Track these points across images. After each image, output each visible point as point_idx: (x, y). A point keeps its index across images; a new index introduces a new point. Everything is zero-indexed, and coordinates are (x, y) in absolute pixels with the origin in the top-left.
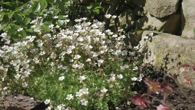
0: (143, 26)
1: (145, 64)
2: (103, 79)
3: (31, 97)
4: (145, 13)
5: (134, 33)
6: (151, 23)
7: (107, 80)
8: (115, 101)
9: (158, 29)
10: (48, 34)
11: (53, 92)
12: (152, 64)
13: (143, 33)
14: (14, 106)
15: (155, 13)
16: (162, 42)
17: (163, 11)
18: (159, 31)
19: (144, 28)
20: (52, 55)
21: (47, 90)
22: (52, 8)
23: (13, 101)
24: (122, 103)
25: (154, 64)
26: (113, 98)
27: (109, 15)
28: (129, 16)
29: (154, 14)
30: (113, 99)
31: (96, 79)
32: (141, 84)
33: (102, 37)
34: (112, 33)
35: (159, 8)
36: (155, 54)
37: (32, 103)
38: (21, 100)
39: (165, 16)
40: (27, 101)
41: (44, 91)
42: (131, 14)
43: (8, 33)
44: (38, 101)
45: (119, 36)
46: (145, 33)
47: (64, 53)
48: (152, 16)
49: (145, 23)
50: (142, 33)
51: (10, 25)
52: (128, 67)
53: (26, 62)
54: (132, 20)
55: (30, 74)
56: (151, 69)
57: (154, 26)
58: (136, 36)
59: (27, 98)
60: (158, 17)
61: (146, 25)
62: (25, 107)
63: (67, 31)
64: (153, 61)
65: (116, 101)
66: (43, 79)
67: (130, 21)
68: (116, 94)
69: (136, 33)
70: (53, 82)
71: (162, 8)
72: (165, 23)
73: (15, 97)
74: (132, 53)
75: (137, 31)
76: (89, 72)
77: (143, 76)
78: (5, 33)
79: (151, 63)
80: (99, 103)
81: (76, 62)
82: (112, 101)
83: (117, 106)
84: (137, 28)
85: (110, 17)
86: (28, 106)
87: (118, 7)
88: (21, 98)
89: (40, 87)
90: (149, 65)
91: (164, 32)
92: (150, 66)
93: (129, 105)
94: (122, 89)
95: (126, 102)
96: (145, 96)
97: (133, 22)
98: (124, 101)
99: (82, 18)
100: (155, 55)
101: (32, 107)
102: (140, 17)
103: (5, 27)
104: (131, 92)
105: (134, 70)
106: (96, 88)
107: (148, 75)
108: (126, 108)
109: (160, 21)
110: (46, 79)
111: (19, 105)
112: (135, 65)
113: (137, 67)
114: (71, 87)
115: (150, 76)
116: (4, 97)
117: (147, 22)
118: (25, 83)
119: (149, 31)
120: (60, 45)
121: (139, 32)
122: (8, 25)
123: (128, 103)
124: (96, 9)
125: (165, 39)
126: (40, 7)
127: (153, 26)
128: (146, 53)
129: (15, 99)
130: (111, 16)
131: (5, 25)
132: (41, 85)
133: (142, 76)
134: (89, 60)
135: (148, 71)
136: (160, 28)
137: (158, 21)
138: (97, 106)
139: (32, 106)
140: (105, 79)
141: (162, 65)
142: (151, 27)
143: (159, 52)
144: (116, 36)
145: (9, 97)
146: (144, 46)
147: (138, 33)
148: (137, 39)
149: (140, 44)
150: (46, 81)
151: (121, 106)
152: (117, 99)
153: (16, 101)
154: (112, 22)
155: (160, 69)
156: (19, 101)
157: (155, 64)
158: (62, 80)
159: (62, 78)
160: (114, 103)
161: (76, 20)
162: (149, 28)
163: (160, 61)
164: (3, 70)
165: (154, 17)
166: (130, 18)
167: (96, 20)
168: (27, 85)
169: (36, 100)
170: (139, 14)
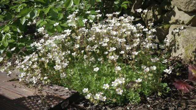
0: (170, 20)
1: (173, 57)
2: (134, 71)
3: (66, 87)
4: (172, 7)
5: (161, 27)
6: (178, 17)
7: (138, 72)
8: (146, 92)
9: (185, 23)
10: (83, 28)
11: (86, 82)
12: (181, 58)
13: (171, 27)
14: (51, 95)
15: (184, 7)
16: (191, 36)
17: (191, 5)
18: (187, 25)
19: (172, 22)
20: (87, 47)
21: (81, 80)
22: (83, 4)
23: (49, 91)
24: (153, 94)
25: (182, 57)
26: (144, 88)
27: (140, 9)
28: (156, 11)
29: (182, 8)
30: (144, 90)
31: (127, 71)
32: (170, 76)
33: (133, 30)
34: (143, 27)
35: (187, 2)
36: (183, 47)
37: (67, 93)
38: (57, 90)
39: (194, 10)
40: (62, 91)
41: (78, 81)
42: (158, 9)
43: (45, 28)
44: (73, 91)
45: (149, 30)
46: (172, 27)
47: (96, 46)
48: (180, 10)
49: (172, 17)
50: (169, 27)
51: (46, 20)
52: (158, 59)
53: (62, 54)
54: (158, 15)
55: (68, 65)
56: (180, 62)
57: (182, 20)
58: (163, 30)
59: (62, 88)
60: (187, 11)
61: (173, 19)
62: (62, 96)
63: (99, 25)
64: (181, 54)
65: (148, 92)
66: (76, 71)
67: (157, 16)
68: (147, 85)
69: (163, 27)
70: (86, 73)
71: (191, 2)
72: (194, 17)
73: (51, 87)
74: (163, 46)
75: (164, 25)
76: (120, 64)
77: (173, 69)
78: (42, 27)
79: (180, 56)
80: (131, 93)
81: (111, 54)
82: (143, 92)
83: (148, 97)
84: (163, 22)
85: (140, 11)
86: (64, 95)
87: (144, 2)
88: (57, 88)
89: (73, 78)
90: (177, 58)
91: (192, 26)
92: (179, 59)
93: (160, 96)
94: (152, 81)
95: (157, 93)
96: (186, 82)
97: (160, 16)
98: (155, 92)
99: (115, 12)
100: (184, 49)
101: (69, 96)
102: (167, 11)
103: (42, 22)
104: (161, 84)
105: (163, 62)
106: (128, 79)
107: (177, 68)
108: (156, 98)
109: (188, 15)
110: (79, 70)
111: (55, 94)
112: (164, 58)
113: (166, 59)
114: (103, 78)
115: (178, 69)
116: (41, 87)
117: (174, 16)
118: (63, 73)
119: (177, 25)
120: (93, 38)
121: (166, 26)
122: (44, 21)
123: (159, 94)
124: (124, 4)
125: (193, 33)
126: (73, 3)
127: (180, 20)
128: (174, 46)
129: (51, 88)
130: (142, 10)
131: (41, 21)
132: (75, 76)
133: (171, 69)
134: (122, 52)
135: (177, 64)
136: (188, 22)
137: (186, 15)
138: (130, 96)
139: (67, 95)
140: (136, 70)
141: (191, 58)
142: (179, 21)
143: (188, 45)
144: (147, 29)
145: (45, 87)
146: (171, 40)
147: (165, 28)
148: (164, 33)
149: (167, 38)
150: (79, 73)
151: (152, 97)
152: (147, 90)
153: (52, 90)
154: (143, 16)
155: (189, 62)
156: (55, 91)
157: (184, 57)
158: (97, 71)
159: (97, 69)
160: (146, 93)
161: (107, 14)
162: (177, 22)
163: (189, 54)
164: (44, 61)
165: (182, 11)
166: (156, 13)
167: (126, 14)
168: (65, 75)
169: (71, 90)
170: (166, 8)
